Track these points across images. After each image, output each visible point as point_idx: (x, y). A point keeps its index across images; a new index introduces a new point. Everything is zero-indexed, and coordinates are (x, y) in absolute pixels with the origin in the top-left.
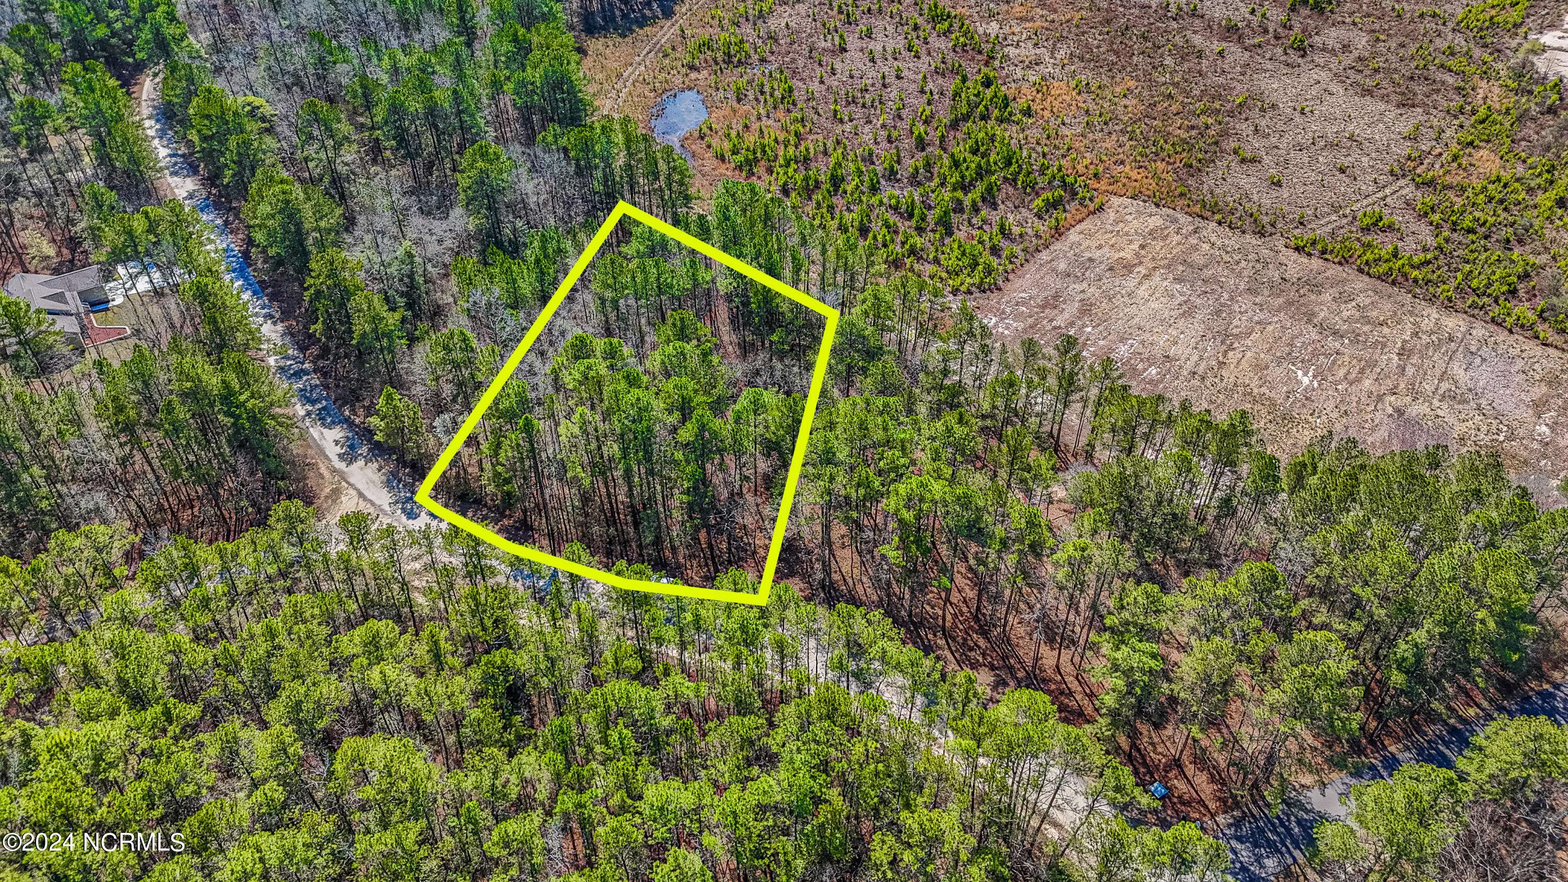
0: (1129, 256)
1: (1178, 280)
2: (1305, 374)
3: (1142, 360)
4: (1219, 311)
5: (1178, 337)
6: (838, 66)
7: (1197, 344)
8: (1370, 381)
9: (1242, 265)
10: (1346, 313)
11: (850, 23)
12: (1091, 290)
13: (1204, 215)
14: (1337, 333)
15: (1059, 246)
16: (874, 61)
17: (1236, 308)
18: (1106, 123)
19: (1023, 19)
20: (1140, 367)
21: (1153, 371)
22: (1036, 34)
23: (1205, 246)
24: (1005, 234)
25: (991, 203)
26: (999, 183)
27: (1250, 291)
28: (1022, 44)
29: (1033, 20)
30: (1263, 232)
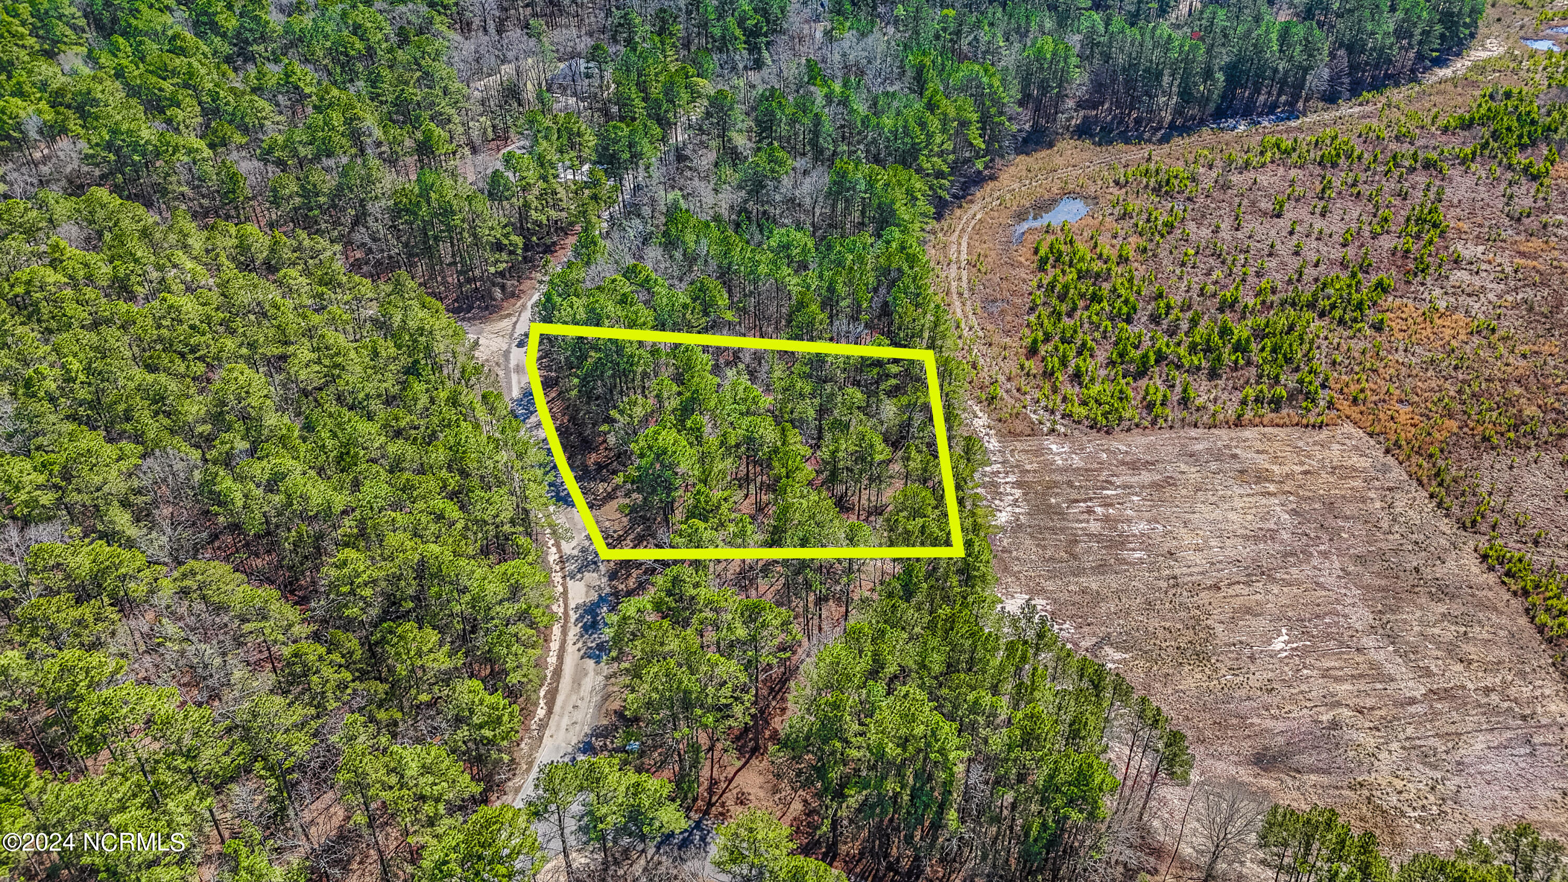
0: (1278, 472)
2: (1288, 643)
3: (1142, 542)
4: (1293, 554)
5: (1211, 548)
6: (1251, 225)
7: (1220, 562)
8: (1350, 687)
9: (1391, 537)
10: (1437, 631)
11: (1322, 198)
12: (1193, 474)
13: (1425, 481)
14: (1392, 638)
15: (1223, 433)
16: (1291, 233)
17: (1315, 562)
18: (1456, 368)
19: (1522, 254)
20: (1132, 546)
21: (1138, 555)
22: (1516, 272)
23: (1378, 505)
24: (1184, 401)
25: (1213, 375)
26: (1241, 362)
27: (1360, 559)
28: (1484, 274)
29: (1535, 259)
30: (1468, 525)
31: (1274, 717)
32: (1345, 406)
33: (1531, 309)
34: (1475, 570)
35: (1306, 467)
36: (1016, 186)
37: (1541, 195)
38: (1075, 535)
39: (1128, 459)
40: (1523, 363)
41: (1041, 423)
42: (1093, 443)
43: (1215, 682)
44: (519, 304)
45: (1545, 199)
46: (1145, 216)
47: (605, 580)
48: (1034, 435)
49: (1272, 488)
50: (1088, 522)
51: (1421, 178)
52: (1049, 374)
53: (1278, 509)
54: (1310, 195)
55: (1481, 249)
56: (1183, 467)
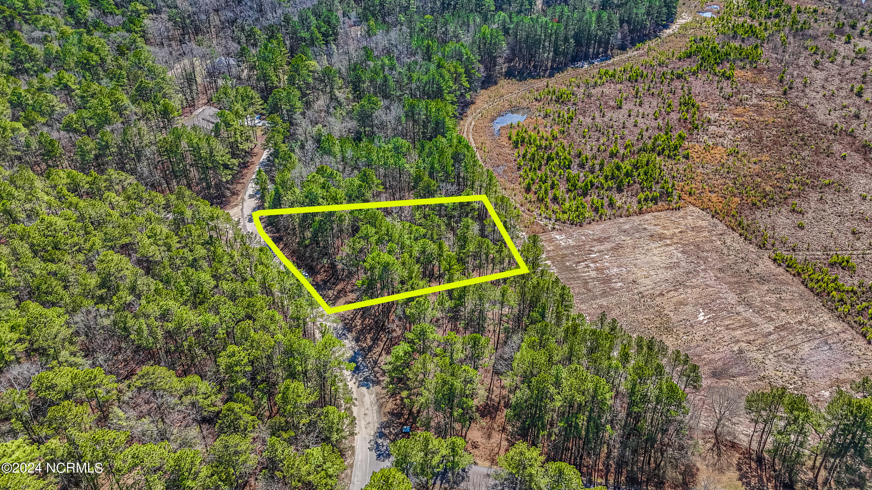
0: (668, 234)
1: (683, 252)
2: (705, 316)
3: (619, 278)
4: (691, 273)
5: (652, 276)
6: (609, 114)
7: (659, 282)
8: (741, 332)
9: (730, 257)
10: (767, 298)
11: (636, 97)
12: (629, 241)
13: (735, 228)
14: (749, 305)
15: (635, 218)
16: (629, 116)
17: (702, 274)
18: (728, 172)
19: (736, 115)
20: (614, 281)
21: (619, 284)
22: (736, 123)
23: (719, 243)
24: (611, 205)
25: (620, 190)
26: (631, 182)
27: (720, 270)
28: (723, 126)
29: (742, 116)
30: (762, 246)
31: (713, 353)
32: (686, 197)
33: (750, 141)
34: (773, 267)
35: (680, 230)
36: (486, 106)
37: (734, 86)
38: (585, 279)
39: (595, 237)
40: (756, 167)
41: (546, 226)
42: (576, 232)
43: (680, 341)
44: (240, 198)
45: (736, 88)
46: (556, 115)
47: (353, 343)
48: (545, 232)
49: (668, 242)
50: (589, 272)
51: (677, 83)
52: (541, 200)
53: (675, 251)
54: (630, 96)
55: (717, 114)
56: (623, 238)
